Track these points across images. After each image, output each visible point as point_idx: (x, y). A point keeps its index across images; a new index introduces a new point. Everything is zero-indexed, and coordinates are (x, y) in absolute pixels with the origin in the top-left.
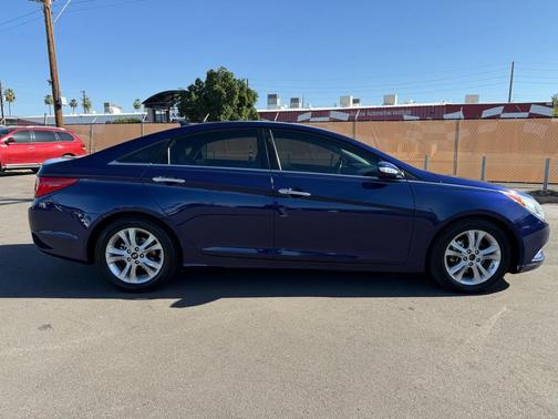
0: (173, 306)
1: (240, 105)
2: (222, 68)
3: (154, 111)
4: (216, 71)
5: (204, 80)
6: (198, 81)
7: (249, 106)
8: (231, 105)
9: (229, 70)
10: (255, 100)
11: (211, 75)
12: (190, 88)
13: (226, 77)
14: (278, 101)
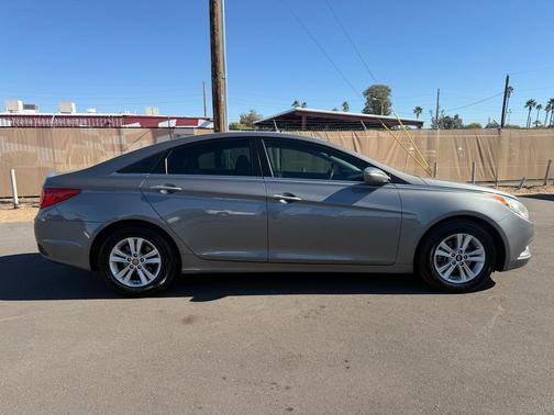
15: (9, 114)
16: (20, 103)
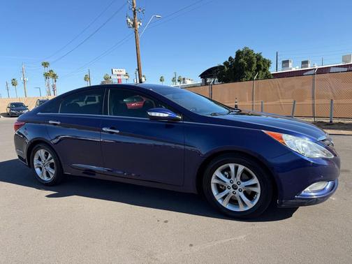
0: (48, 196)
1: (257, 71)
2: (246, 48)
3: (206, 80)
4: (241, 50)
5: (234, 57)
6: (230, 59)
7: (265, 70)
8: (251, 71)
9: (250, 48)
10: (269, 66)
11: (238, 53)
12: (225, 63)
13: (248, 52)
14: (290, 64)
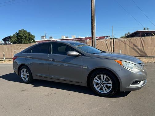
15: (62, 39)
16: (65, 37)
